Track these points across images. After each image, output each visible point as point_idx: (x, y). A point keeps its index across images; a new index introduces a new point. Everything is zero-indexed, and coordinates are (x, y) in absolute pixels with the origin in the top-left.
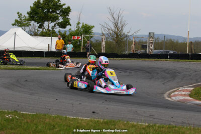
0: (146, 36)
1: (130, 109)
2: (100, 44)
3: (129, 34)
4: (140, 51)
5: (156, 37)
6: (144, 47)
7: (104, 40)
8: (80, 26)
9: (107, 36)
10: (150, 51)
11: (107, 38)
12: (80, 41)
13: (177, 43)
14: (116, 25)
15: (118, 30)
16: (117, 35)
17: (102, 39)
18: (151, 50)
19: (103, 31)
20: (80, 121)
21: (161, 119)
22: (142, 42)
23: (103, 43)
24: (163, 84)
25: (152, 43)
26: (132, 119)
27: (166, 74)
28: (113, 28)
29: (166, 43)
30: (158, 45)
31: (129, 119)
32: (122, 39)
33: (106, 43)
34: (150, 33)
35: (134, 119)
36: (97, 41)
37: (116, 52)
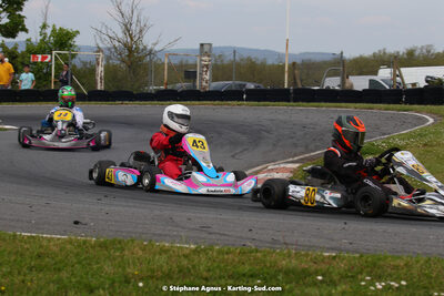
0: (193, 50)
1: (157, 212)
2: (93, 71)
3: (157, 48)
4: (181, 86)
5: (216, 53)
6: (190, 75)
7: (102, 63)
8: (48, 31)
9: (107, 53)
10: (204, 84)
11: (108, 58)
12: (48, 65)
13: (263, 65)
14: (127, 29)
15: (132, 39)
16: (130, 50)
17: (97, 59)
18: (205, 81)
19: (99, 41)
20: (45, 243)
21: (225, 235)
22: (186, 65)
23: (100, 70)
24: (233, 156)
25: (207, 66)
26: (160, 235)
27: (239, 135)
28: (121, 35)
29: (238, 65)
30: (220, 71)
31: (154, 234)
32: (140, 59)
33: (107, 68)
34: (202, 45)
35: (166, 235)
36: (85, 64)
37: (127, 87)
